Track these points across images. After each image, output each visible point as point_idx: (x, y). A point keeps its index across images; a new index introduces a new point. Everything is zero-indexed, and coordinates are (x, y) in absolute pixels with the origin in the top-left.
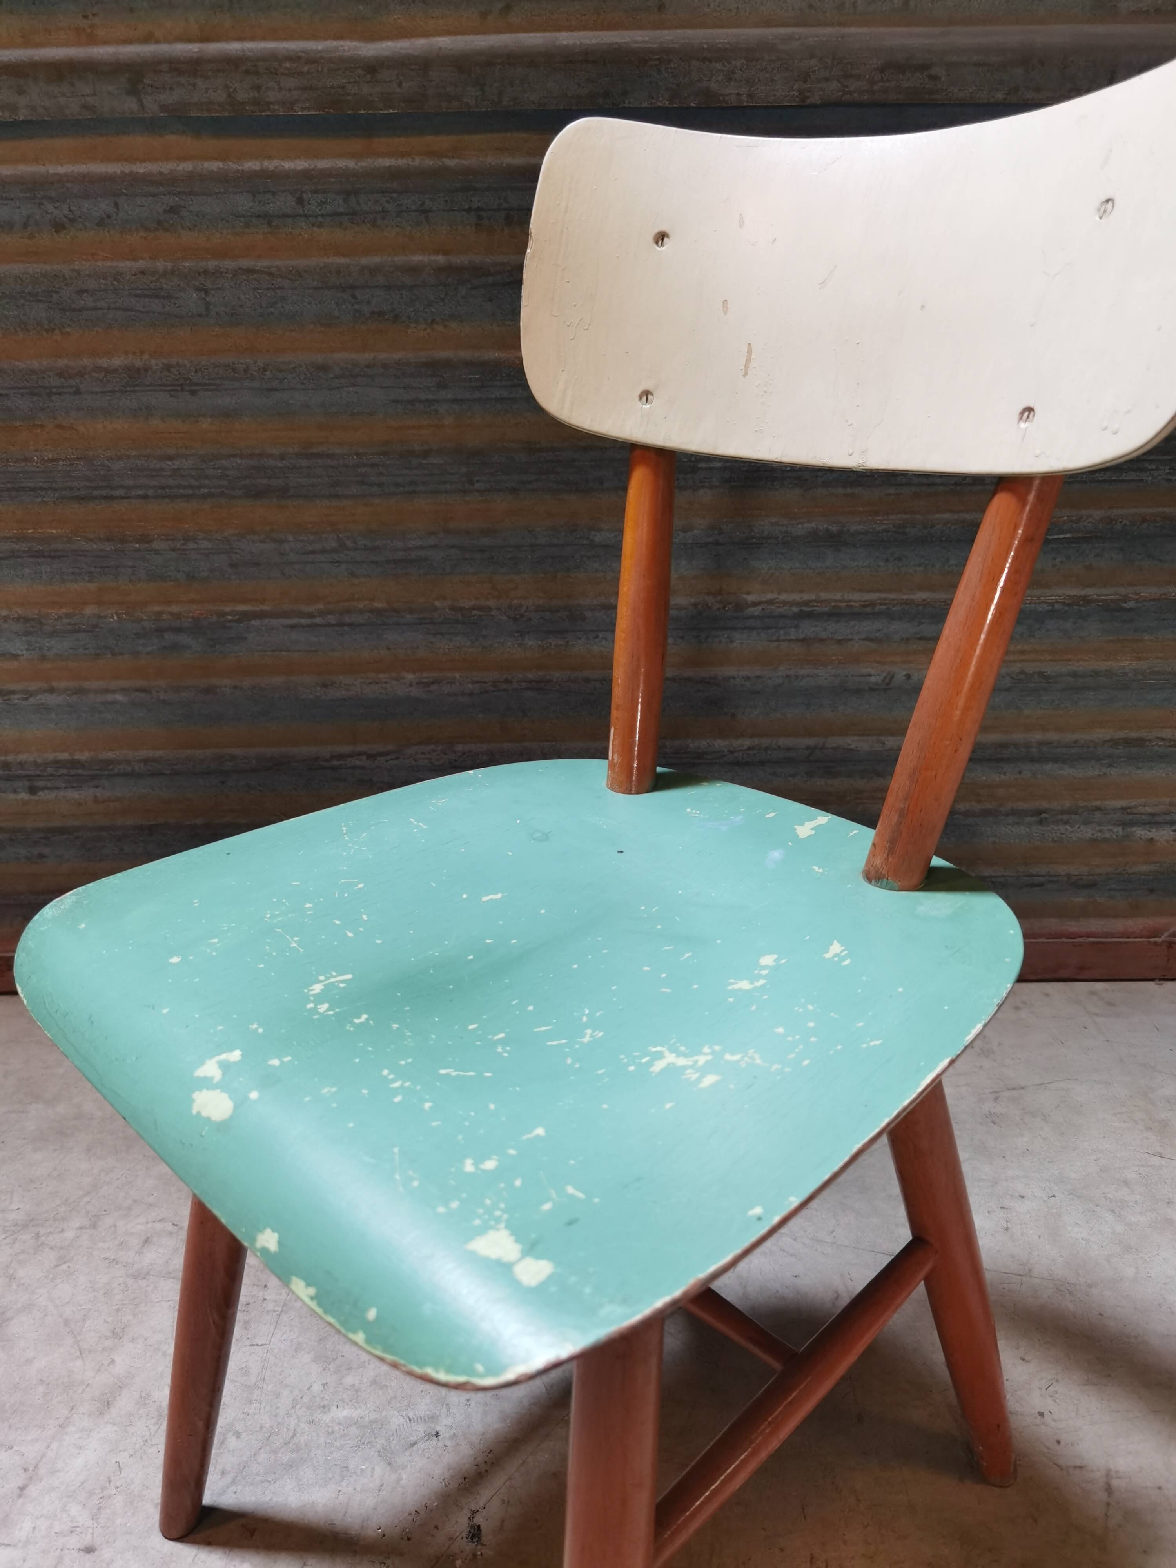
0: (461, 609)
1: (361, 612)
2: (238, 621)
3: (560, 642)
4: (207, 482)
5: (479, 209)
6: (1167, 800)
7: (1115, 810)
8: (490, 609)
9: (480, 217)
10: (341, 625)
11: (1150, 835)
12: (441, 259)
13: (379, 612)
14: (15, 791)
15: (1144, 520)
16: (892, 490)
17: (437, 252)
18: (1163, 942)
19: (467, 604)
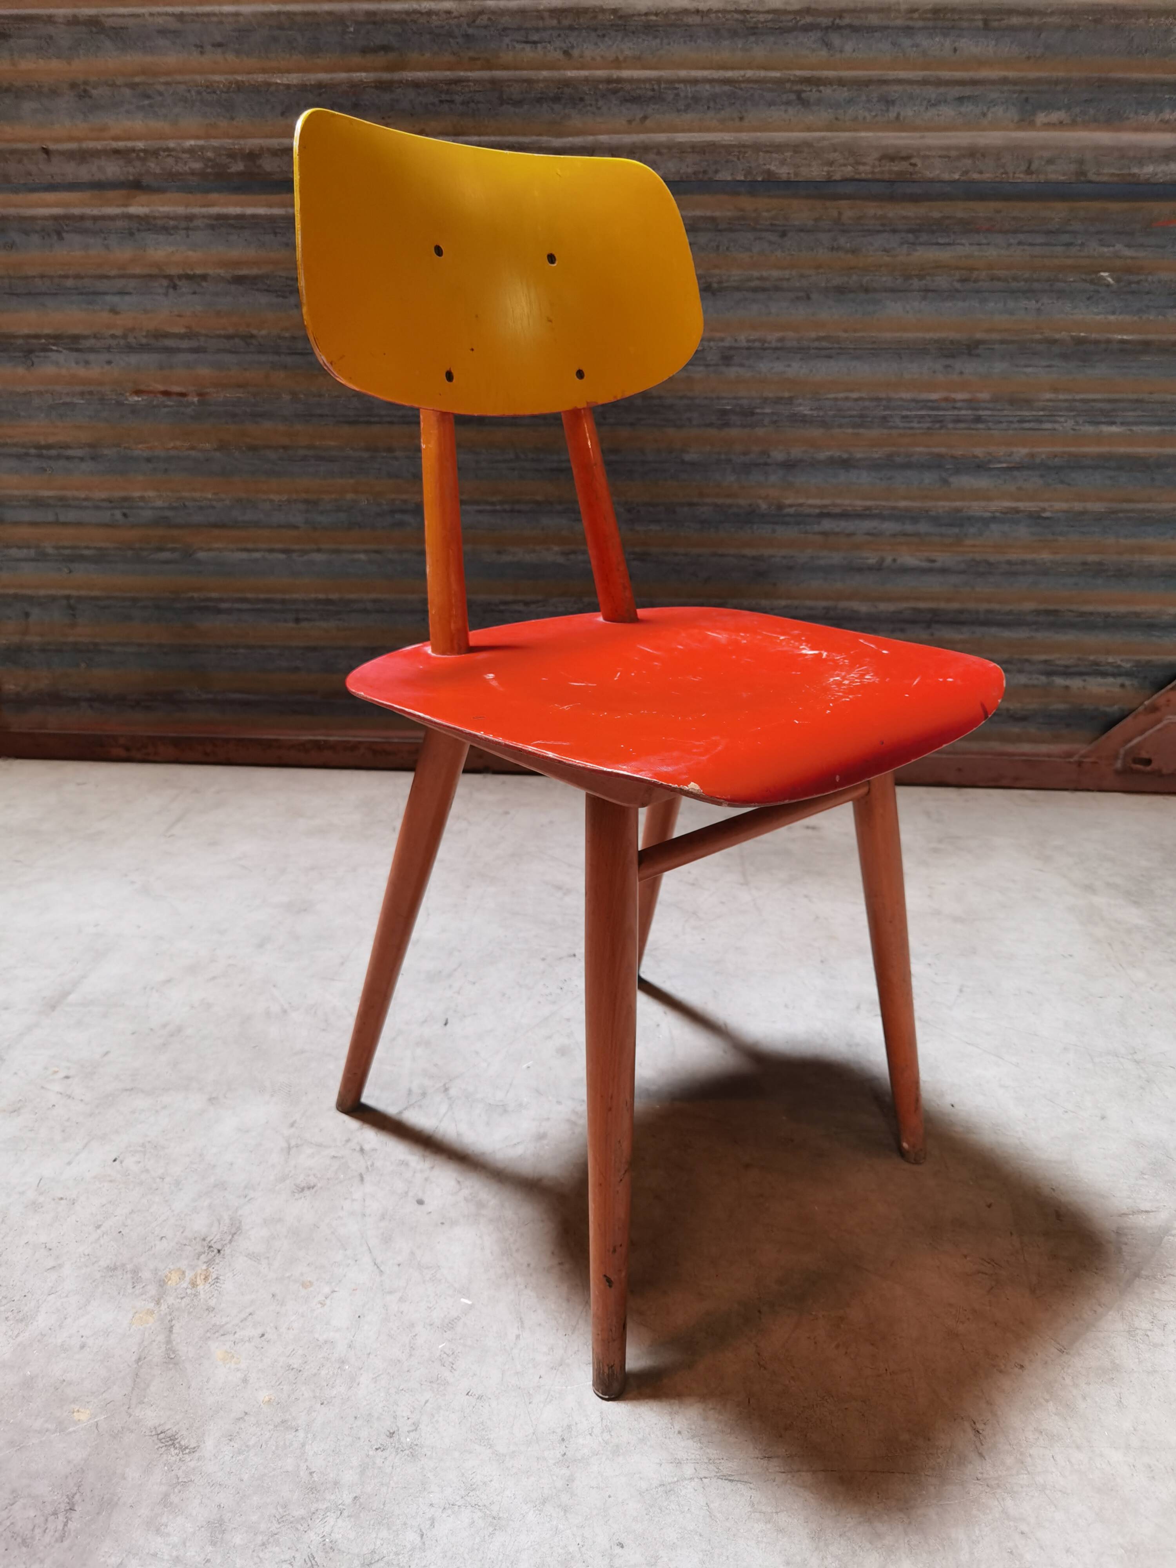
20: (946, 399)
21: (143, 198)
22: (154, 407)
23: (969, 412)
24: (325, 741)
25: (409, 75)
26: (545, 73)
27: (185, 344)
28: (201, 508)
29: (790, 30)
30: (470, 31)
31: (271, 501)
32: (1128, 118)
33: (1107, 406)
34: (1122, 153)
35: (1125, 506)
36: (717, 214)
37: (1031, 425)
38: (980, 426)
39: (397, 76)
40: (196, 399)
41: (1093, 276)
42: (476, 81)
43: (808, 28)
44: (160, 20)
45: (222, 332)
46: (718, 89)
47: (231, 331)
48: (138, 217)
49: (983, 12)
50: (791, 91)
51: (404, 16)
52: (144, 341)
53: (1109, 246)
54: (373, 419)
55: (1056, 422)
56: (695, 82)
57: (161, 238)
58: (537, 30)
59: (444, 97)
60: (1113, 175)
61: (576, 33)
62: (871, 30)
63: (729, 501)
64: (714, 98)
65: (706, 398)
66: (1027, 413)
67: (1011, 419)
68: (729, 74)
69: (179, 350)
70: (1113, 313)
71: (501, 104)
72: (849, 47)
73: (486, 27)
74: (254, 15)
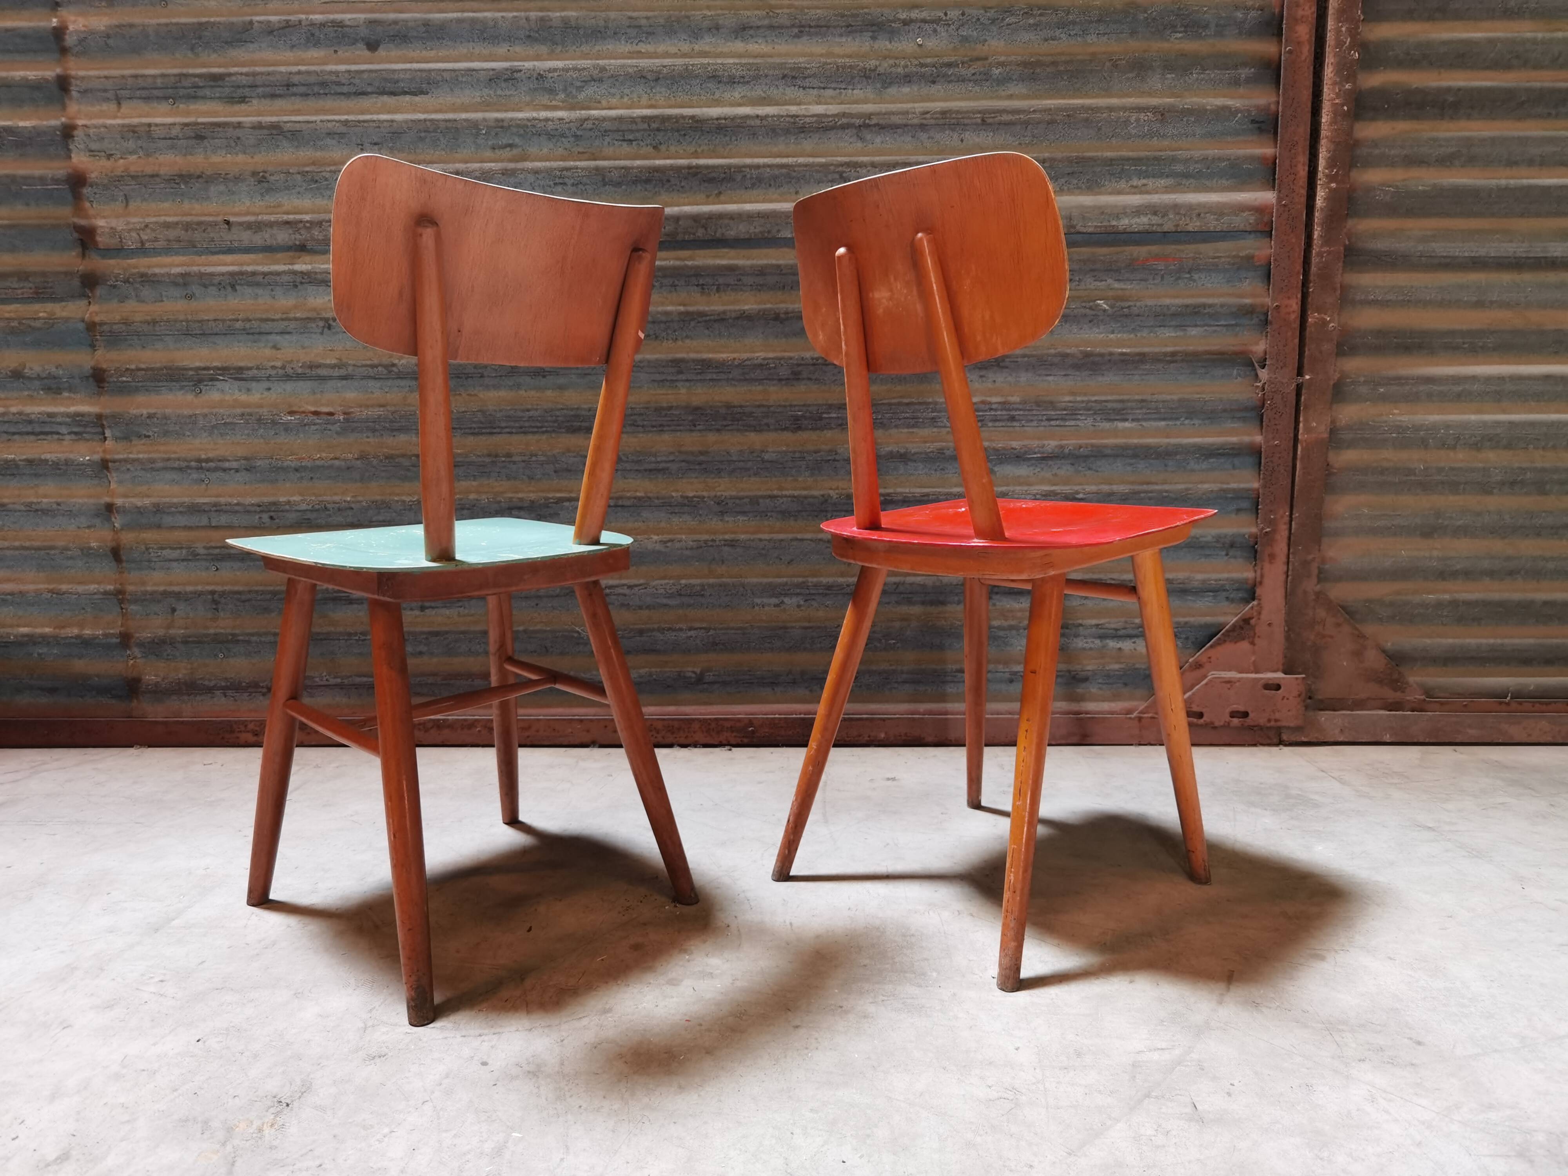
0: (687, 497)
1: (629, 498)
2: (556, 503)
3: (746, 518)
4: (546, 424)
5: (703, 285)
6: (1123, 620)
7: (1092, 626)
8: (704, 497)
9: (703, 289)
10: (616, 506)
11: (1119, 646)
12: (682, 308)
13: (639, 499)
14: (412, 609)
15: (1080, 447)
16: (935, 430)
17: (680, 305)
18: (1135, 717)
19: (691, 494)
20: (983, 402)
21: (308, 258)
22: (305, 425)
23: (1004, 413)
24: (444, 720)
25: (529, 165)
26: (638, 163)
27: (336, 373)
28: (339, 509)
29: (832, 128)
30: (579, 133)
31: (404, 501)
32: (1104, 186)
33: (1118, 406)
34: (1101, 211)
35: (1145, 487)
36: (781, 262)
37: (1058, 423)
38: (1015, 424)
39: (520, 165)
40: (341, 418)
41: (1091, 304)
42: (583, 169)
43: (843, 127)
44: (329, 125)
45: (369, 362)
46: (777, 172)
47: (376, 362)
48: (302, 272)
49: (980, 112)
50: (834, 172)
51: (525, 122)
52: (300, 371)
53: (1102, 281)
54: (495, 431)
55: (1079, 419)
56: (758, 167)
57: (321, 289)
58: (632, 131)
59: (557, 181)
60: (1096, 227)
61: (662, 134)
62: (896, 127)
63: (804, 493)
64: (775, 178)
65: (780, 406)
66: (1053, 413)
67: (1040, 418)
68: (784, 161)
69: (330, 378)
70: (1113, 332)
71: (604, 185)
72: (878, 140)
73: (591, 130)
74: (406, 122)
